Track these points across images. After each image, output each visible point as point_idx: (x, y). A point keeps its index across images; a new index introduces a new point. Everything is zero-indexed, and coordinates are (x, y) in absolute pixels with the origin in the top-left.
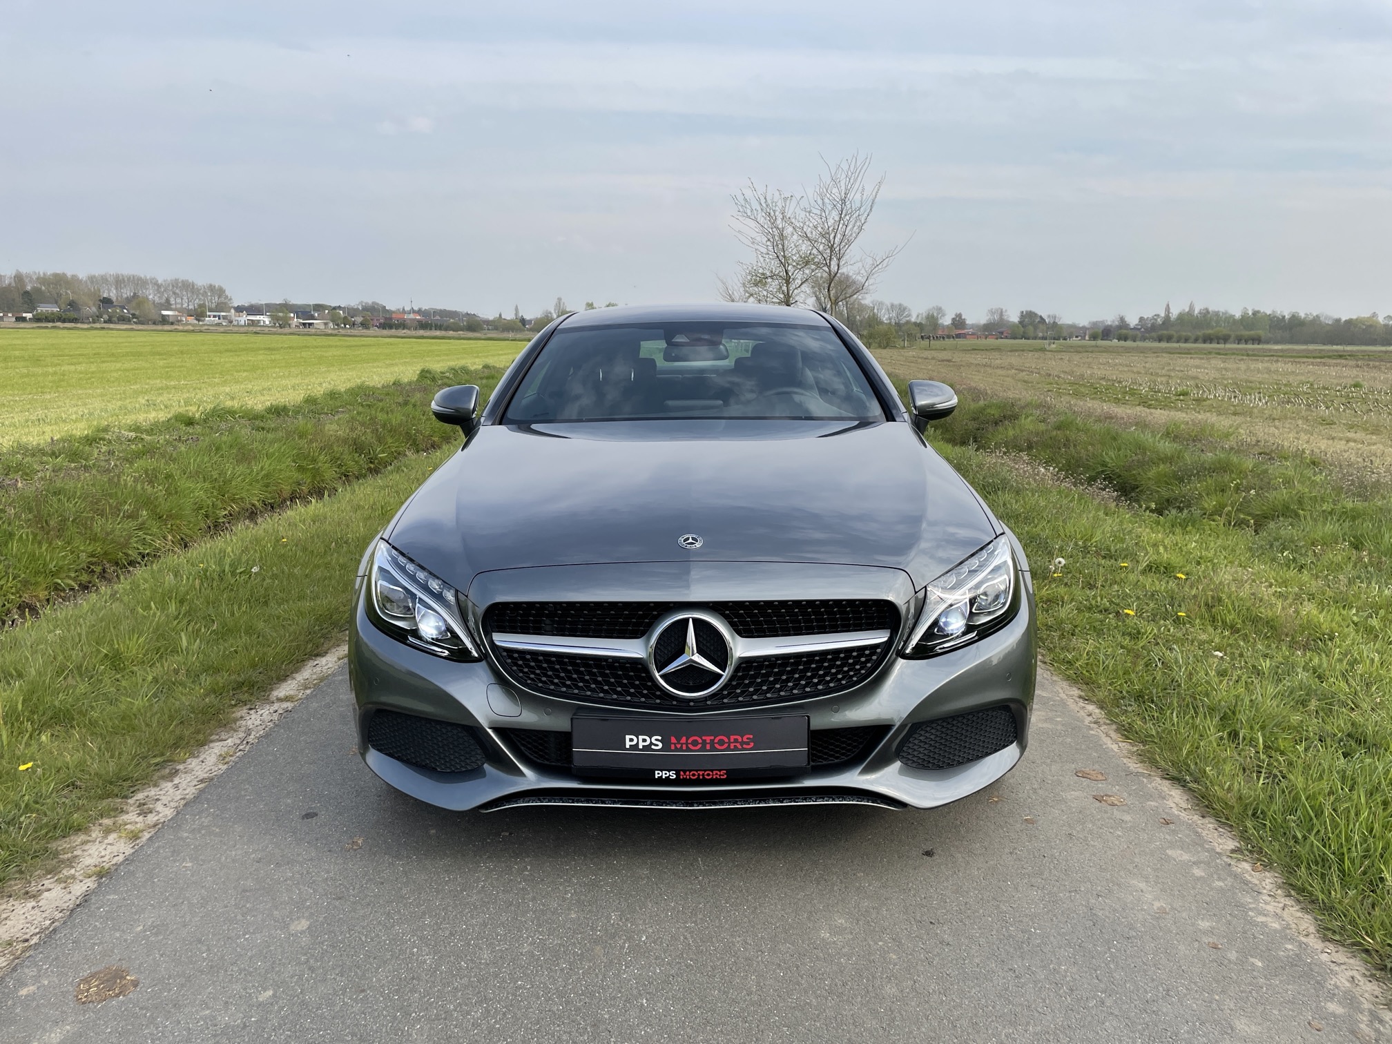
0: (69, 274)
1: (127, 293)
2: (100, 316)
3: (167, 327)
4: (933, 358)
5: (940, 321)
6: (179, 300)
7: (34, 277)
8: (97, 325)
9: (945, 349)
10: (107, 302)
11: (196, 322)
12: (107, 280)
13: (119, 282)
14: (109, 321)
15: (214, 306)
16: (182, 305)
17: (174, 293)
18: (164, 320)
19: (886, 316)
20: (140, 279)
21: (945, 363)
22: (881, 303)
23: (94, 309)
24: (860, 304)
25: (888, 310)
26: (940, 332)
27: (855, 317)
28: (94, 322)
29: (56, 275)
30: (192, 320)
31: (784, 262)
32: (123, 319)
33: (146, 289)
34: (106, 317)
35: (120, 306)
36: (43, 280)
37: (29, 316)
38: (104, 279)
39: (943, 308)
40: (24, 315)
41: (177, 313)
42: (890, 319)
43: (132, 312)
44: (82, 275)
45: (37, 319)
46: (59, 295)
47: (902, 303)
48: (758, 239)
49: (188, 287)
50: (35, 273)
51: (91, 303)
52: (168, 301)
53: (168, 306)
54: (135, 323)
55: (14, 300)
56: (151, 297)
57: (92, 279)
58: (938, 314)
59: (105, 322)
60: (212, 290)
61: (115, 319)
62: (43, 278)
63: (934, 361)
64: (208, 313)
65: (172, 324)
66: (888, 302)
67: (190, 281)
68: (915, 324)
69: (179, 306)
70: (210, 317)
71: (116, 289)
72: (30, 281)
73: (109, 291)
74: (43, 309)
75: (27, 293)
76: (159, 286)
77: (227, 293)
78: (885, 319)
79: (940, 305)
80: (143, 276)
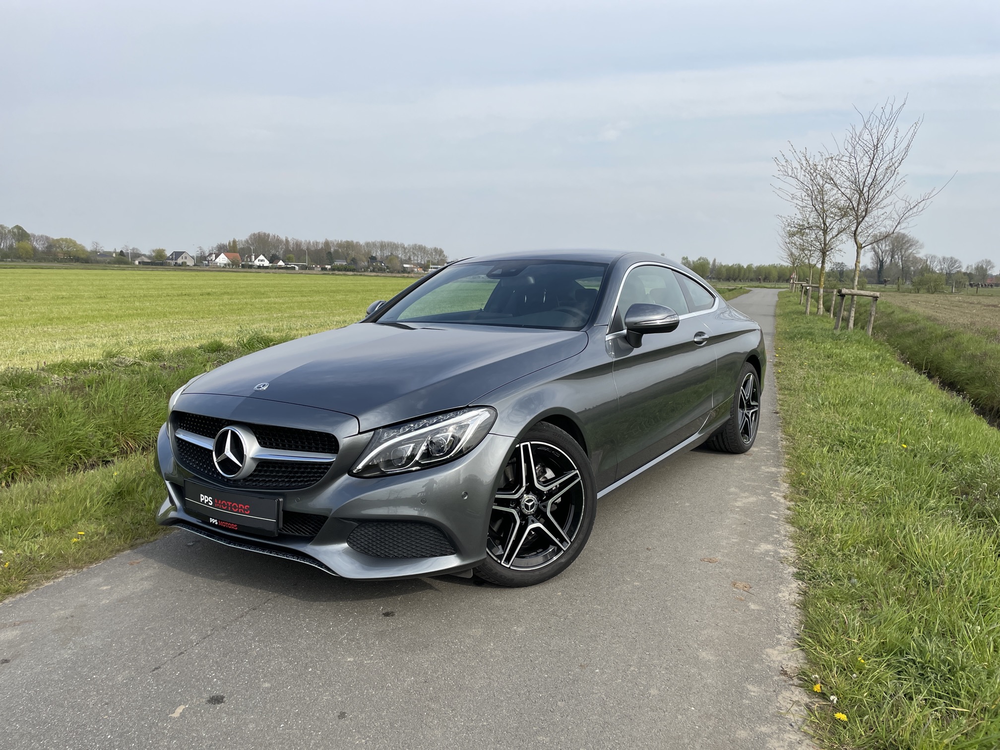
0: (355, 241)
1: (387, 253)
2: (368, 268)
3: (406, 275)
4: (979, 303)
5: (989, 272)
6: (416, 258)
7: (335, 243)
8: (366, 273)
9: (992, 296)
10: (373, 259)
11: (423, 272)
12: (376, 245)
13: (383, 246)
14: (373, 271)
15: (436, 261)
16: (418, 260)
17: (414, 253)
18: (404, 271)
19: (938, 267)
20: (394, 244)
21: (991, 308)
22: (934, 257)
23: (366, 263)
24: (915, 258)
25: (940, 262)
26: (988, 282)
27: (909, 268)
28: (364, 271)
29: (347, 242)
30: (421, 270)
31: (822, 214)
32: (381, 270)
33: (398, 250)
34: (371, 268)
35: (380, 262)
36: (340, 245)
37: (328, 267)
38: (374, 244)
39: (992, 261)
40: (326, 266)
41: (412, 266)
42: (942, 269)
43: (386, 265)
44: (362, 242)
45: (333, 269)
46: (348, 254)
47: (953, 256)
48: (799, 194)
49: (422, 249)
50: (336, 240)
51: (364, 259)
52: (410, 258)
53: (408, 261)
54: (388, 272)
55: (323, 257)
56: (400, 256)
57: (368, 244)
58: (987, 266)
59: (371, 271)
60: (436, 251)
61: (376, 270)
62: (340, 244)
63: (979, 306)
64: (431, 266)
65: (409, 273)
66: (940, 256)
67: (423, 245)
68: (965, 274)
69: (416, 262)
70: (432, 268)
71: (381, 250)
72: (333, 246)
73: (377, 252)
74: (338, 263)
75: (330, 253)
76: (405, 249)
77: (445, 253)
78: (937, 269)
79: (988, 259)
80: (396, 242)
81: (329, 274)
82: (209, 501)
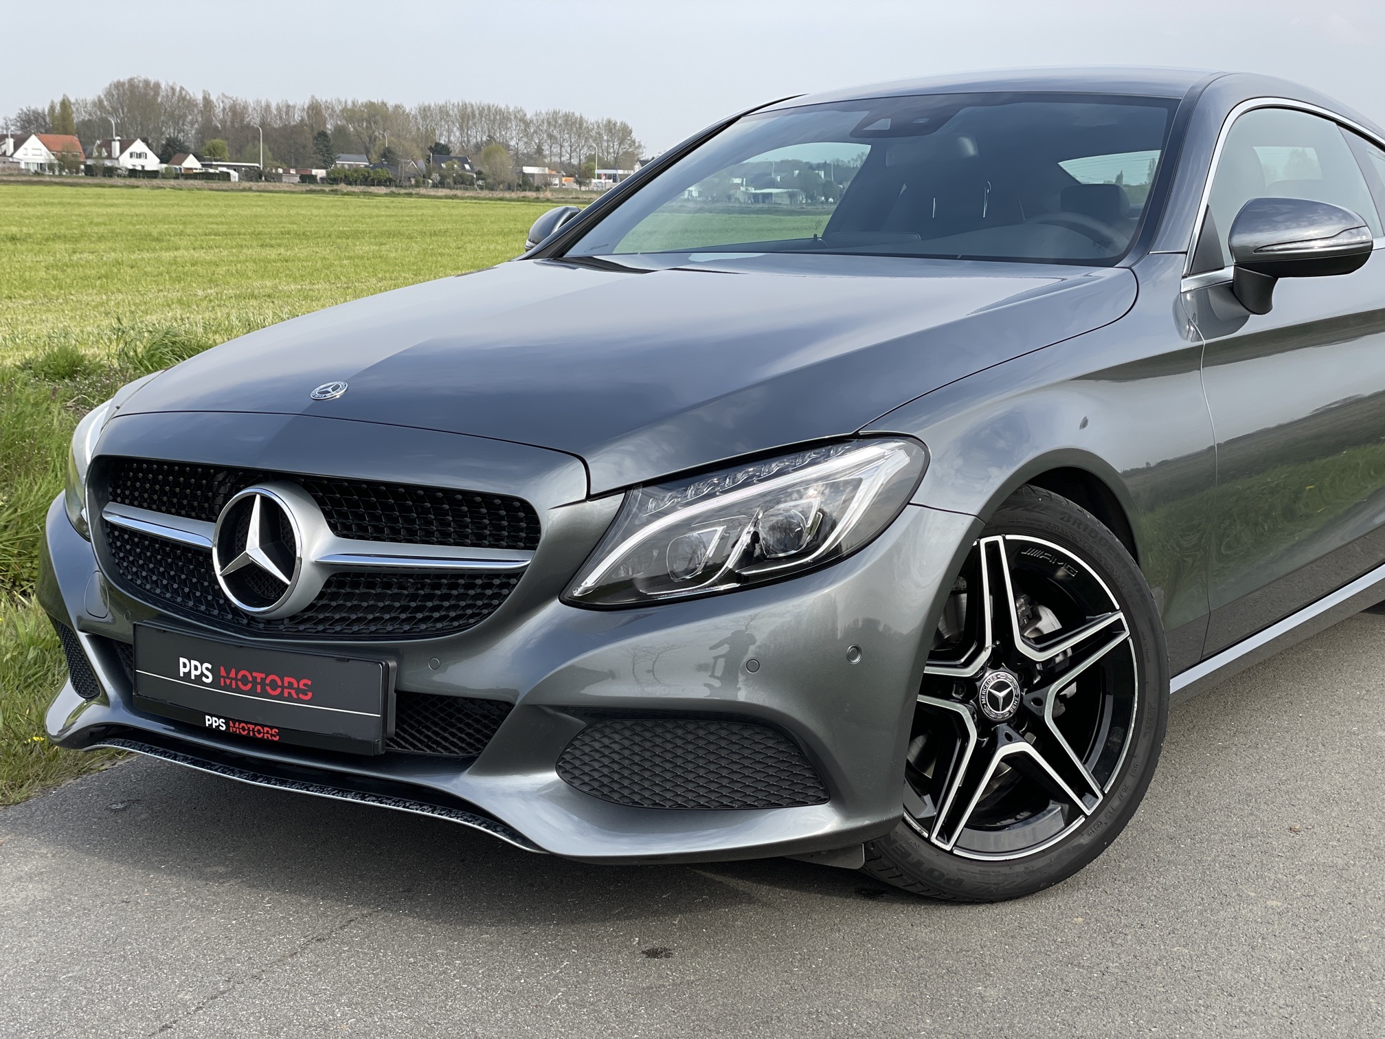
0: (391, 103)
1: (478, 136)
2: (427, 176)
3: (529, 194)
6: (556, 149)
7: (338, 109)
8: (423, 191)
10: (441, 151)
11: (576, 186)
12: (448, 114)
13: (467, 116)
14: (441, 184)
15: (611, 158)
16: (561, 156)
17: (550, 136)
18: (526, 183)
20: (499, 112)
23: (422, 164)
28: (417, 185)
29: (371, 105)
30: (570, 183)
32: (463, 182)
33: (507, 129)
34: (436, 176)
35: (459, 159)
36: (351, 114)
37: (320, 173)
38: (443, 112)
40: (314, 172)
41: (547, 171)
43: (477, 168)
44: (411, 106)
45: (332, 180)
46: (373, 139)
49: (573, 125)
50: (340, 102)
51: (418, 153)
52: (539, 150)
53: (536, 157)
54: (481, 188)
55: (304, 147)
56: (513, 143)
57: (425, 112)
59: (435, 186)
60: (610, 130)
61: (450, 181)
62: (352, 110)
64: (597, 171)
65: (538, 189)
67: (577, 114)
69: (557, 159)
70: (599, 177)
71: (461, 129)
72: (331, 116)
73: (450, 131)
74: (344, 163)
75: (323, 135)
76: (527, 124)
77: (634, 135)
80: (503, 107)
81: (323, 192)
82: (202, 674)
